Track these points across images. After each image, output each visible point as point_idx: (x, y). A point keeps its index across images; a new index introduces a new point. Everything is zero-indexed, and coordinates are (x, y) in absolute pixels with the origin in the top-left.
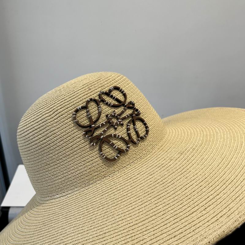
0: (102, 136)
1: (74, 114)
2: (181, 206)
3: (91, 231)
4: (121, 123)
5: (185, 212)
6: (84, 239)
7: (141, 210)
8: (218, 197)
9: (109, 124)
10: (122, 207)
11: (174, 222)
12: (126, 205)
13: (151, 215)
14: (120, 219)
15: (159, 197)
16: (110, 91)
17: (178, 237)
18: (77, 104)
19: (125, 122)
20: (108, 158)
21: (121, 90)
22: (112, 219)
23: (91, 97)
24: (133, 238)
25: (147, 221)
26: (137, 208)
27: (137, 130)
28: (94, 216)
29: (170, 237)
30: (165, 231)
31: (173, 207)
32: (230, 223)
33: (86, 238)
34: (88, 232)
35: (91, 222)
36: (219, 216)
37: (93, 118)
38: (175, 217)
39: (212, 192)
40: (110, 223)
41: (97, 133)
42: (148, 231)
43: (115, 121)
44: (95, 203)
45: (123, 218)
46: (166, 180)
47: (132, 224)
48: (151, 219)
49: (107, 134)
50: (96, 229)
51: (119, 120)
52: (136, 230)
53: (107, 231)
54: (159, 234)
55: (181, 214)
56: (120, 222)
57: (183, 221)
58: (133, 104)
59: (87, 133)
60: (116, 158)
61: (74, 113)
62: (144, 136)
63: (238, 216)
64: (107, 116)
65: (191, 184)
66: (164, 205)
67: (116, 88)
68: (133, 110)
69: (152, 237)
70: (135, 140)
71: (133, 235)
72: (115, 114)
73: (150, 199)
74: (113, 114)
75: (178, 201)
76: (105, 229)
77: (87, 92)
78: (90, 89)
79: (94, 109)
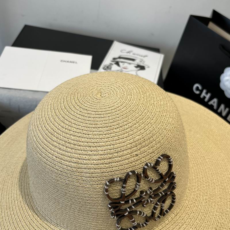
1: (107, 186)
18: (116, 172)
21: (170, 160)
23: (133, 169)
58: (174, 178)
60: (129, 229)
61: (107, 183)
62: (166, 211)
64: (141, 192)
70: (156, 217)
74: (149, 192)
77: (133, 159)
78: (137, 155)
79: (131, 183)
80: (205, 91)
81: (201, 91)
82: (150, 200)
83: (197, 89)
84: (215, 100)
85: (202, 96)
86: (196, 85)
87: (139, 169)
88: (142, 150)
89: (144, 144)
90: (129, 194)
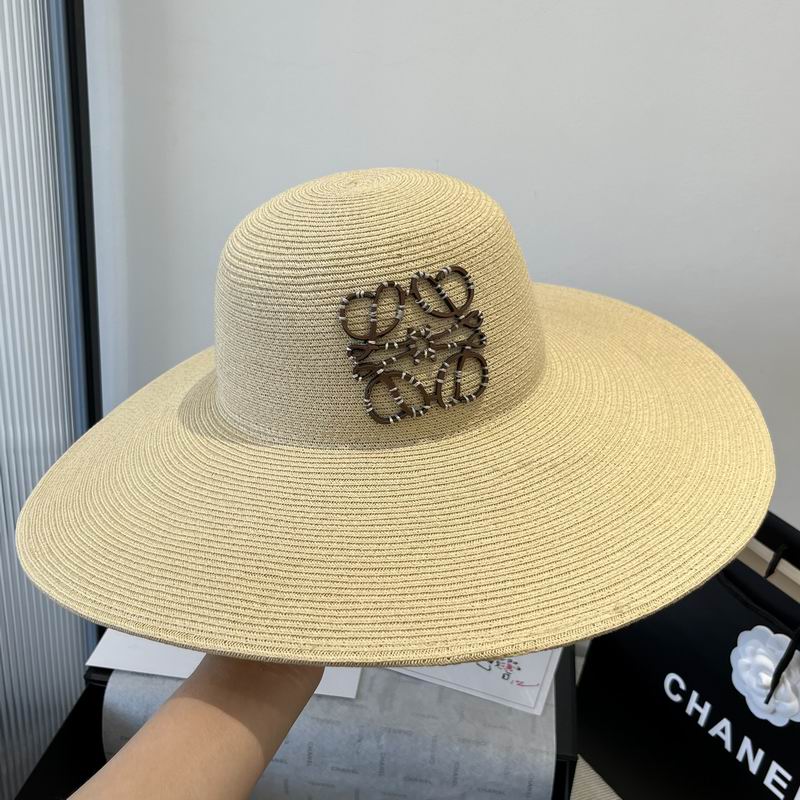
0: (382, 370)
1: (343, 303)
2: (449, 574)
3: (285, 542)
4: (433, 356)
5: (448, 588)
6: (264, 552)
7: (381, 547)
8: (521, 590)
9: (407, 349)
10: (355, 523)
11: (419, 597)
12: (362, 523)
13: (393, 565)
14: (339, 546)
15: (425, 537)
16: (441, 276)
17: (408, 626)
18: (359, 281)
19: (441, 356)
20: (375, 413)
21: (467, 279)
22: (327, 539)
23: (392, 278)
24: (341, 592)
25: (380, 573)
26: (377, 540)
27: (459, 381)
28: (302, 514)
29: (398, 619)
30: (396, 605)
31: (436, 569)
32: (502, 644)
33: (270, 552)
34: (278, 541)
35: (291, 525)
36: (495, 624)
37: (380, 324)
38: (427, 589)
39: (516, 576)
40: (320, 545)
41: (375, 358)
42: (371, 592)
43: (421, 346)
44: (315, 488)
45: (345, 546)
46: (459, 509)
47: (353, 566)
48: (387, 572)
49: (392, 369)
50: (293, 543)
51: (430, 349)
52: (353, 579)
53: (308, 557)
54: (384, 605)
55: (441, 589)
56: (336, 552)
57: (436, 602)
58: (480, 320)
59: (354, 351)
60: (391, 420)
61: (344, 300)
62: (470, 397)
63: (523, 640)
64: (410, 330)
65: (495, 540)
66: (424, 557)
67: (459, 272)
68: (472, 333)
69: (370, 606)
70: (445, 401)
71: (345, 586)
72: (427, 333)
73: (408, 533)
74: (423, 332)
75: (451, 561)
76: (308, 551)
77: (392, 261)
78: (400, 256)
79: (388, 307)
80: (695, 695)
81: (686, 696)
82: (429, 352)
83: (675, 686)
84: (725, 723)
85: (689, 711)
86: (671, 677)
87: (403, 280)
88: (410, 249)
89: (416, 241)
90: (384, 329)
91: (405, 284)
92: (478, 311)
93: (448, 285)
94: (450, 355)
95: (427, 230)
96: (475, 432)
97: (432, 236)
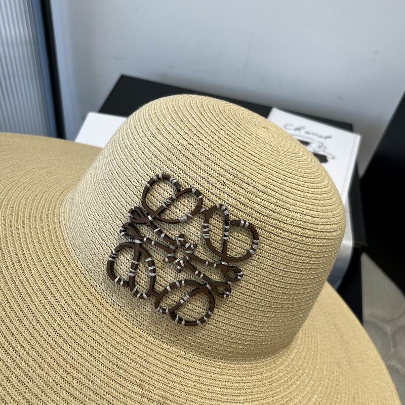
23: (203, 191)
43: (179, 253)
58: (236, 278)
64: (182, 236)
77: (215, 181)
78: (224, 184)
79: (182, 207)
87: (210, 200)
88: (235, 186)
89: (246, 186)
90: (167, 218)
91: (208, 204)
92: (240, 271)
93: (236, 234)
94: (193, 279)
95: (262, 187)
96: (165, 346)
97: (261, 194)
